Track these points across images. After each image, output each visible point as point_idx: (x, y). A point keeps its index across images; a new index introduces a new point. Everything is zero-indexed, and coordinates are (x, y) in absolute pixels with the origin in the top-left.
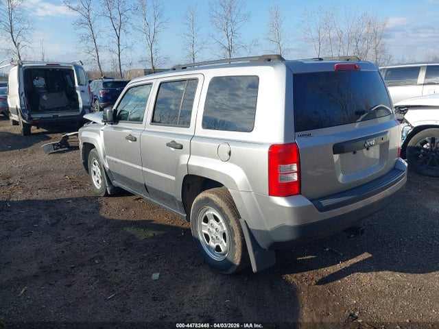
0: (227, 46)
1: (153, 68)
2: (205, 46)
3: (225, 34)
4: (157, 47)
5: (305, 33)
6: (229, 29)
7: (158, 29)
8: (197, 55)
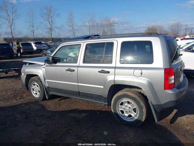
0: (49, 27)
1: (13, 37)
2: (39, 27)
3: (48, 22)
4: (14, 27)
5: (83, 23)
6: (50, 20)
7: (14, 18)
8: (35, 31)
